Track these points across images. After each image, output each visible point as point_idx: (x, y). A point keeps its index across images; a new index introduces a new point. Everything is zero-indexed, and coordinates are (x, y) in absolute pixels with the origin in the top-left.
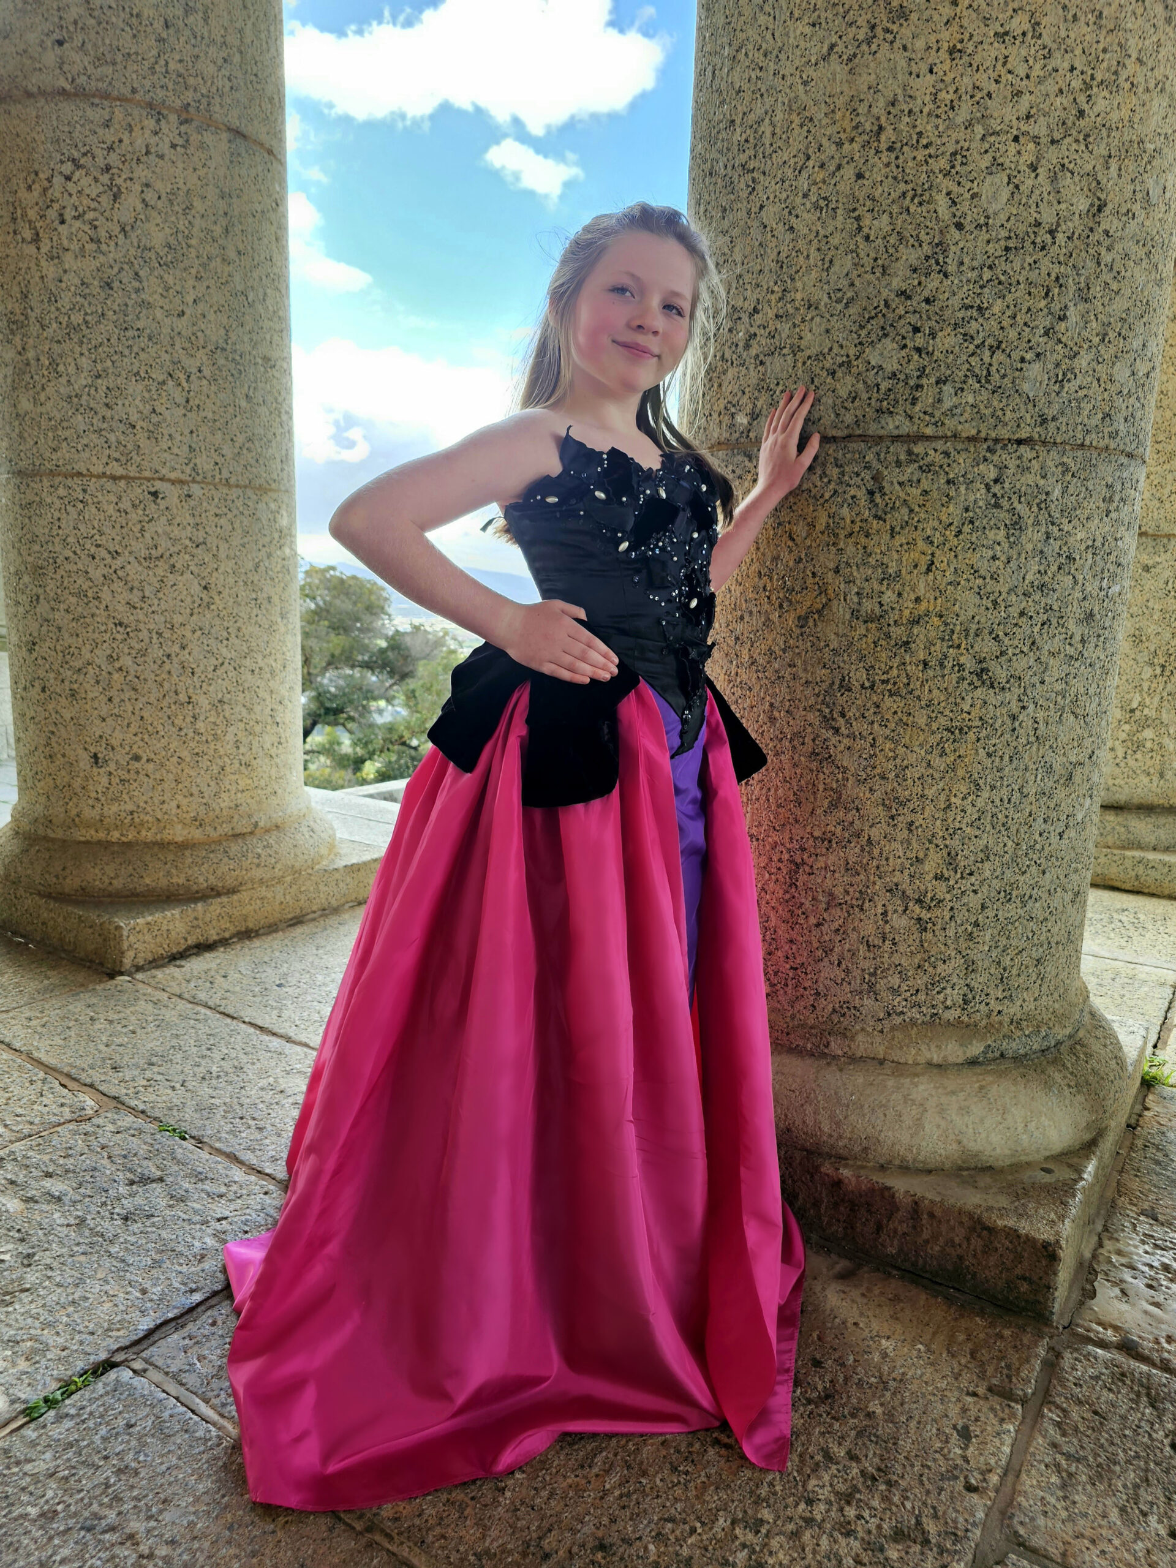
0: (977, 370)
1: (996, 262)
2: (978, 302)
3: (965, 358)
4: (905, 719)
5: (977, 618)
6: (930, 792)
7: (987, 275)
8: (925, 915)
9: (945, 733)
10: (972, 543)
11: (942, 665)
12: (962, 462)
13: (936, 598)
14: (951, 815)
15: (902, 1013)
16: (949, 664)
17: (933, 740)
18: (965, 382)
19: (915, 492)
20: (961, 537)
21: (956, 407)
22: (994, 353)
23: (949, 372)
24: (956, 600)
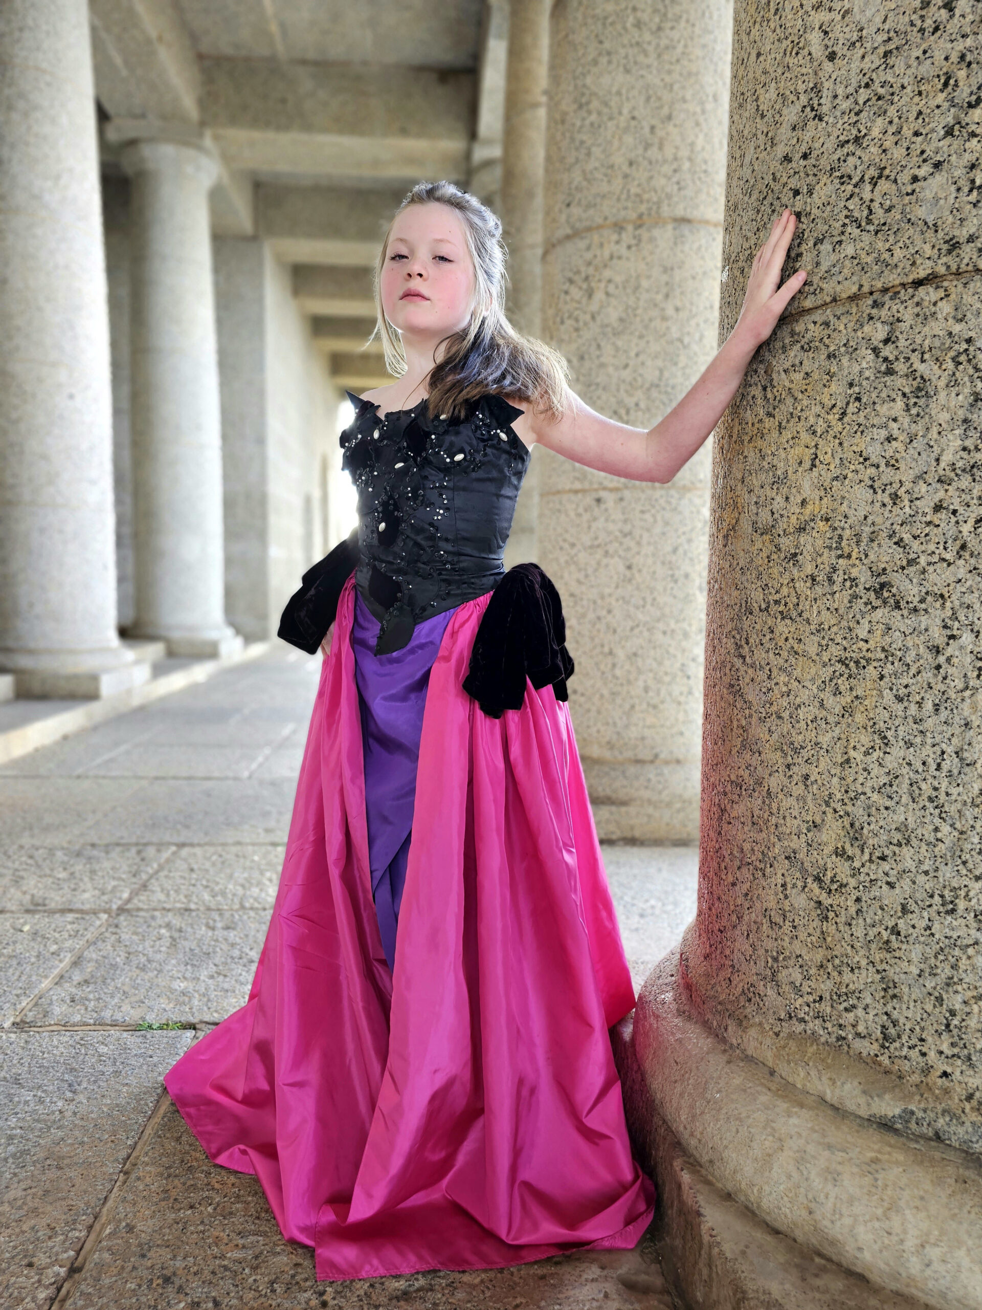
0: (856, 214)
1: (874, 76)
2: (854, 132)
3: (842, 204)
4: (796, 646)
5: (869, 521)
6: (825, 740)
7: (863, 95)
8: (827, 901)
9: (839, 666)
10: (860, 425)
11: (830, 579)
12: (844, 328)
13: (821, 499)
14: (850, 774)
15: (802, 1020)
16: (838, 578)
17: (827, 673)
18: (843, 233)
19: (798, 376)
20: (846, 420)
21: (834, 266)
22: (875, 184)
23: (827, 227)
24: (843, 498)
